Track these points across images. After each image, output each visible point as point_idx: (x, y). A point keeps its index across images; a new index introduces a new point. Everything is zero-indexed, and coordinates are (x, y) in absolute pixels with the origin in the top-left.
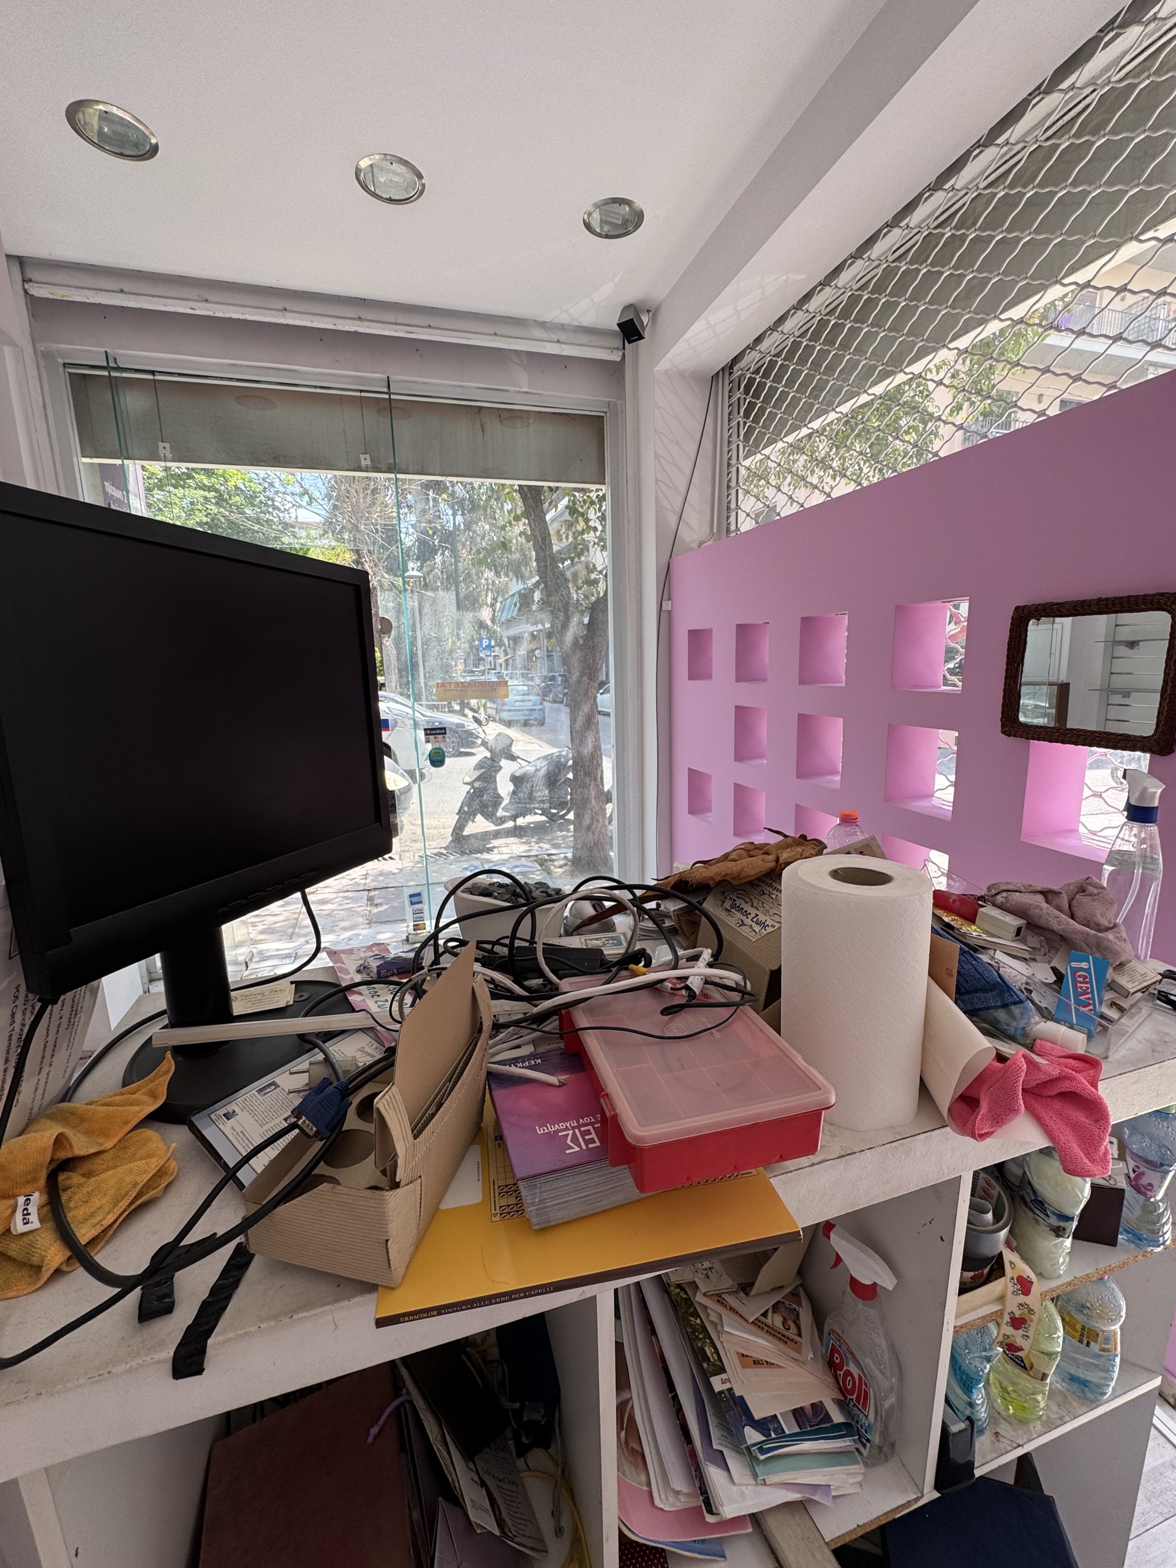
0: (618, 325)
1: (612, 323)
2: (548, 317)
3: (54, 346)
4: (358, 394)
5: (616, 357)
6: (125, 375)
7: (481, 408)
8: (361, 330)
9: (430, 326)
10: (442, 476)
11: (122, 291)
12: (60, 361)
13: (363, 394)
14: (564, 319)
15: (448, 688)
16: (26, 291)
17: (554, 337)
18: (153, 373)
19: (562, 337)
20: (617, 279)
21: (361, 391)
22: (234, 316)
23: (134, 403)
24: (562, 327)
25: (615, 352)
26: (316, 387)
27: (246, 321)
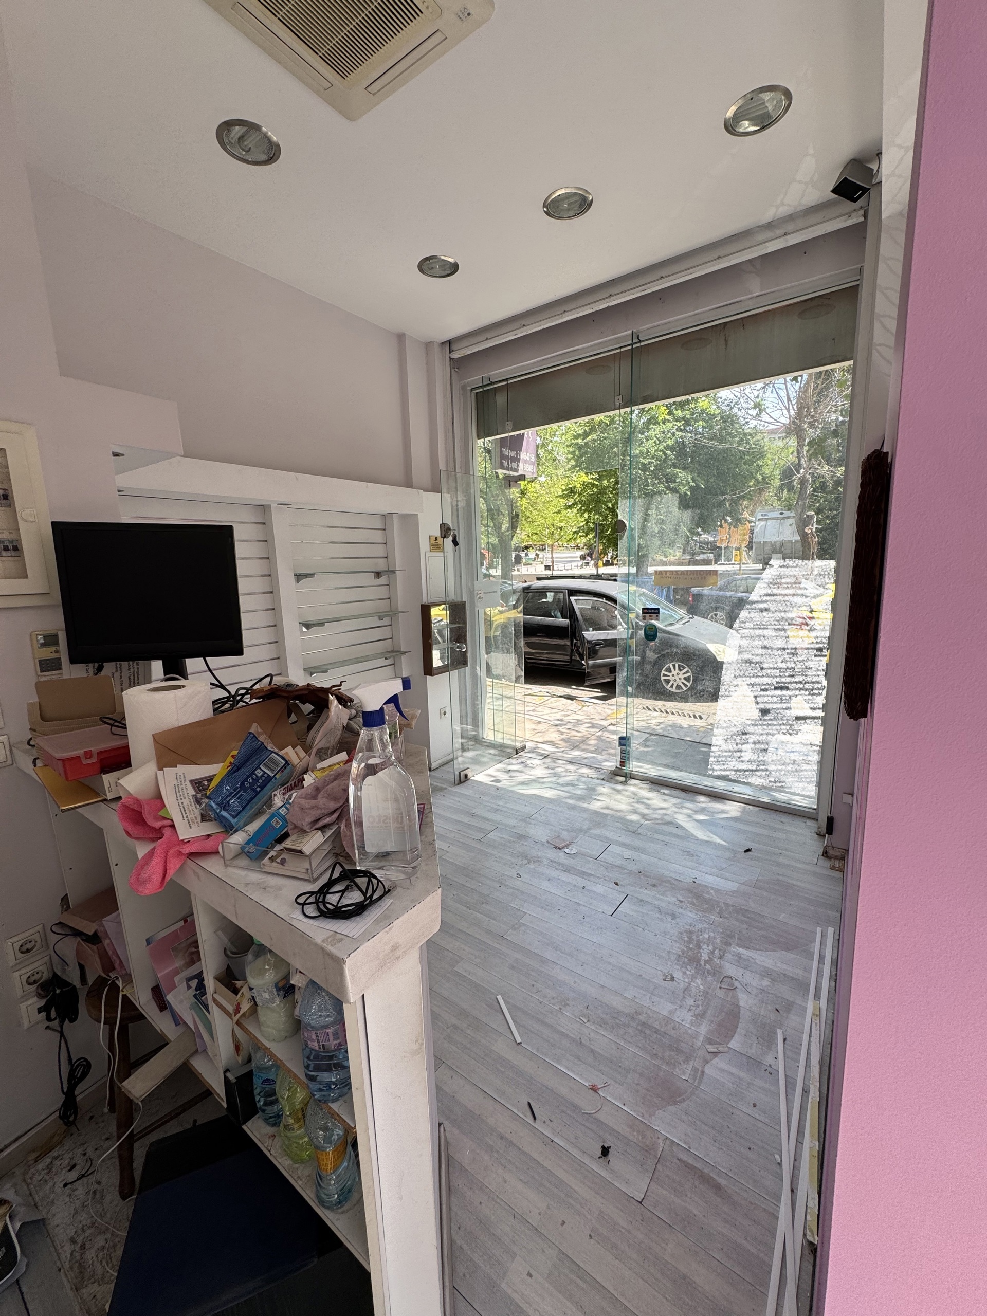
0: (834, 191)
1: (823, 191)
2: (769, 215)
3: (466, 381)
4: (619, 351)
5: (857, 219)
6: (495, 386)
7: (726, 323)
8: (611, 304)
9: (662, 277)
11: (487, 339)
12: (469, 388)
13: (622, 350)
14: (783, 211)
15: (664, 575)
16: (450, 358)
17: (781, 232)
18: (507, 380)
19: (790, 227)
20: (811, 151)
21: (621, 348)
22: (538, 329)
23: (501, 400)
24: (791, 218)
25: (854, 214)
26: (591, 356)
27: (536, 332)
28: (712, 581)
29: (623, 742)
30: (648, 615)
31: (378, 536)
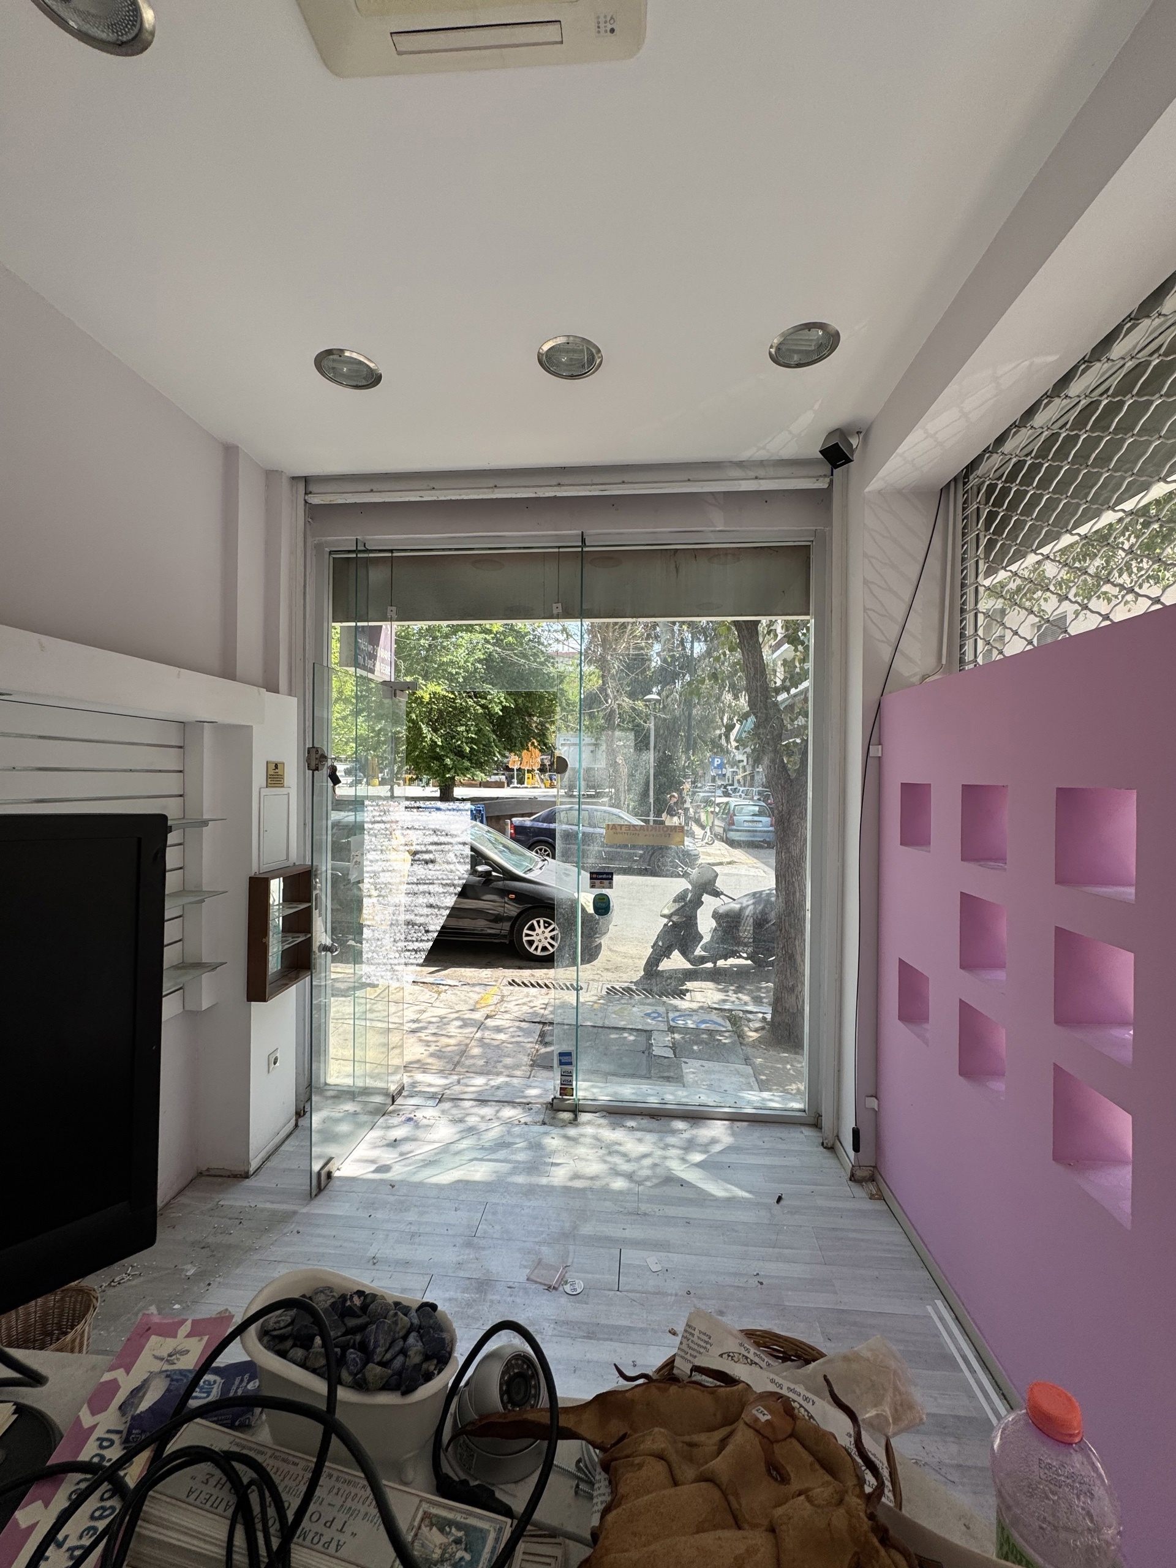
0: (821, 452)
1: (814, 451)
2: (745, 455)
3: (324, 539)
4: (556, 550)
5: (823, 484)
6: (371, 555)
7: (677, 550)
8: (559, 494)
9: (623, 482)
10: (632, 617)
11: (372, 491)
12: (327, 550)
13: (561, 550)
14: (761, 455)
15: (619, 830)
16: (306, 502)
17: (752, 474)
18: (391, 551)
19: (761, 472)
20: (816, 407)
21: (559, 547)
22: (453, 498)
23: (377, 576)
24: (761, 464)
25: (821, 479)
26: (520, 548)
27: (451, 500)
28: (678, 839)
29: (565, 1059)
30: (597, 882)
31: (169, 760)
